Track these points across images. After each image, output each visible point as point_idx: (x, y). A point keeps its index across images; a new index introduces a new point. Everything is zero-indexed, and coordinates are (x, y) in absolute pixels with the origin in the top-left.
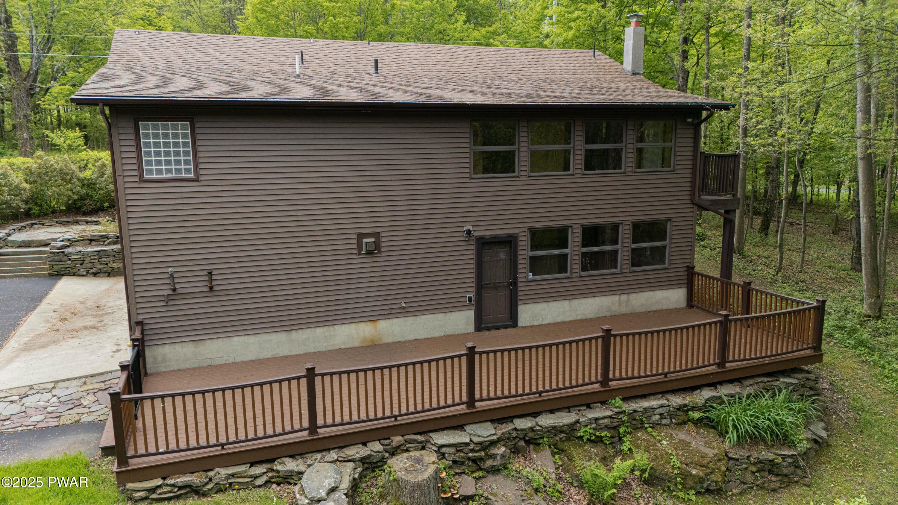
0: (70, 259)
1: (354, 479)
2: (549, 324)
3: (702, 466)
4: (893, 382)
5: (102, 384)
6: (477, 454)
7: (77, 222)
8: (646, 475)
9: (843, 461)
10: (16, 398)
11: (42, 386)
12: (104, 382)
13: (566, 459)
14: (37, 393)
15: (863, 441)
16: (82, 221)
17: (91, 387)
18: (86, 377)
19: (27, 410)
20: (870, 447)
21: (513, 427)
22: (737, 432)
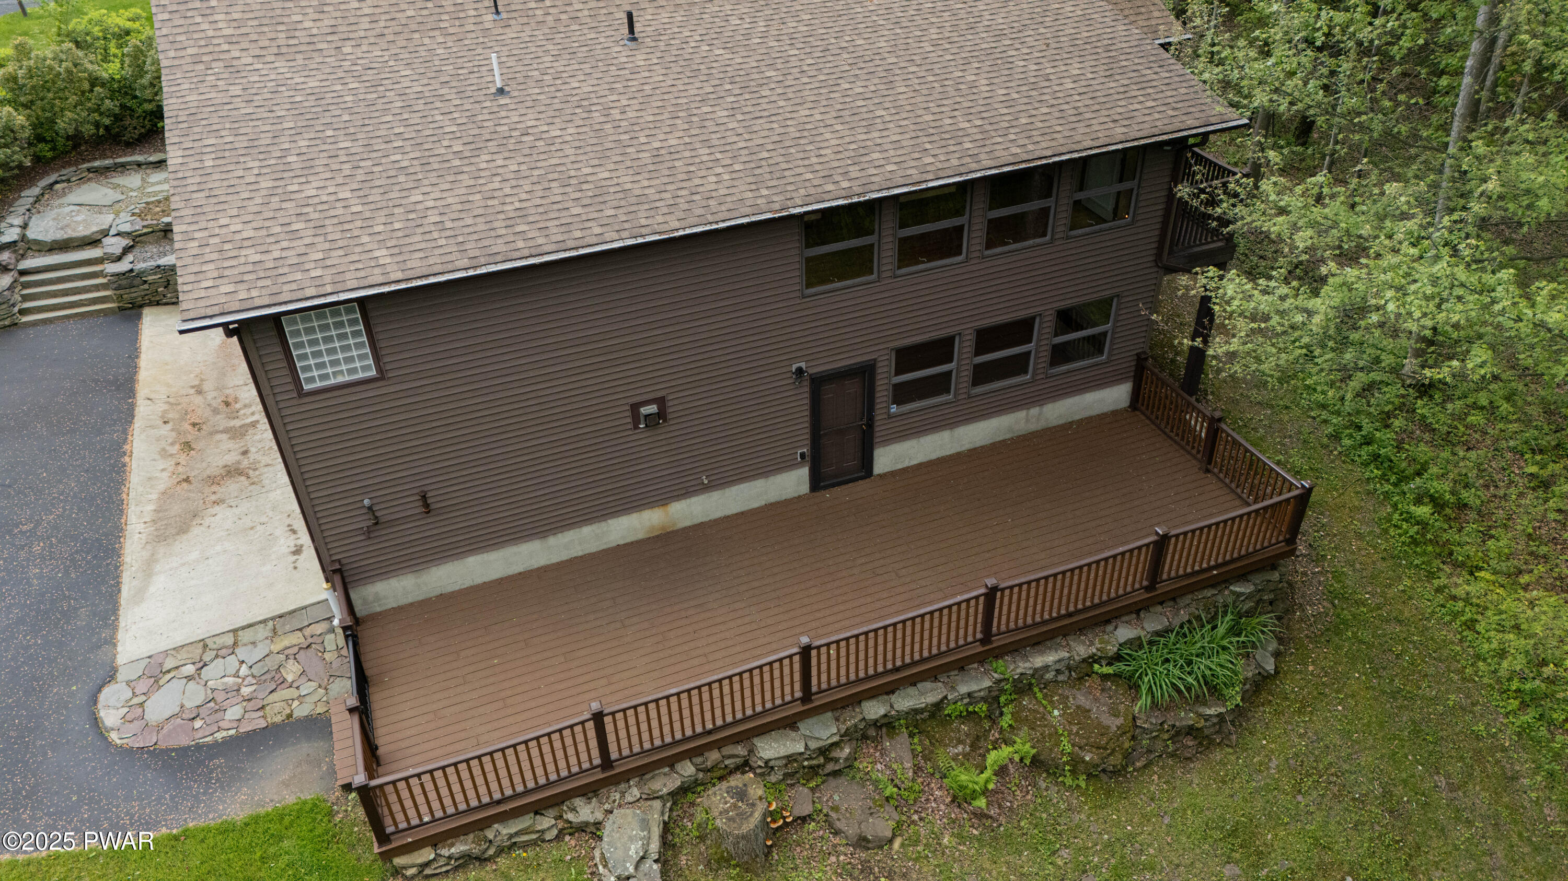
0: (145, 282)
1: (665, 823)
2: (920, 466)
3: (1098, 748)
4: (1400, 535)
5: (299, 634)
6: (815, 762)
7: (122, 168)
8: (1028, 762)
9: (1287, 699)
10: (190, 669)
11: (220, 641)
12: (300, 630)
13: (927, 742)
14: (217, 656)
15: (1325, 658)
16: (129, 163)
17: (286, 642)
18: (273, 619)
19: (215, 694)
20: (1331, 668)
21: (861, 717)
22: (1153, 697)
